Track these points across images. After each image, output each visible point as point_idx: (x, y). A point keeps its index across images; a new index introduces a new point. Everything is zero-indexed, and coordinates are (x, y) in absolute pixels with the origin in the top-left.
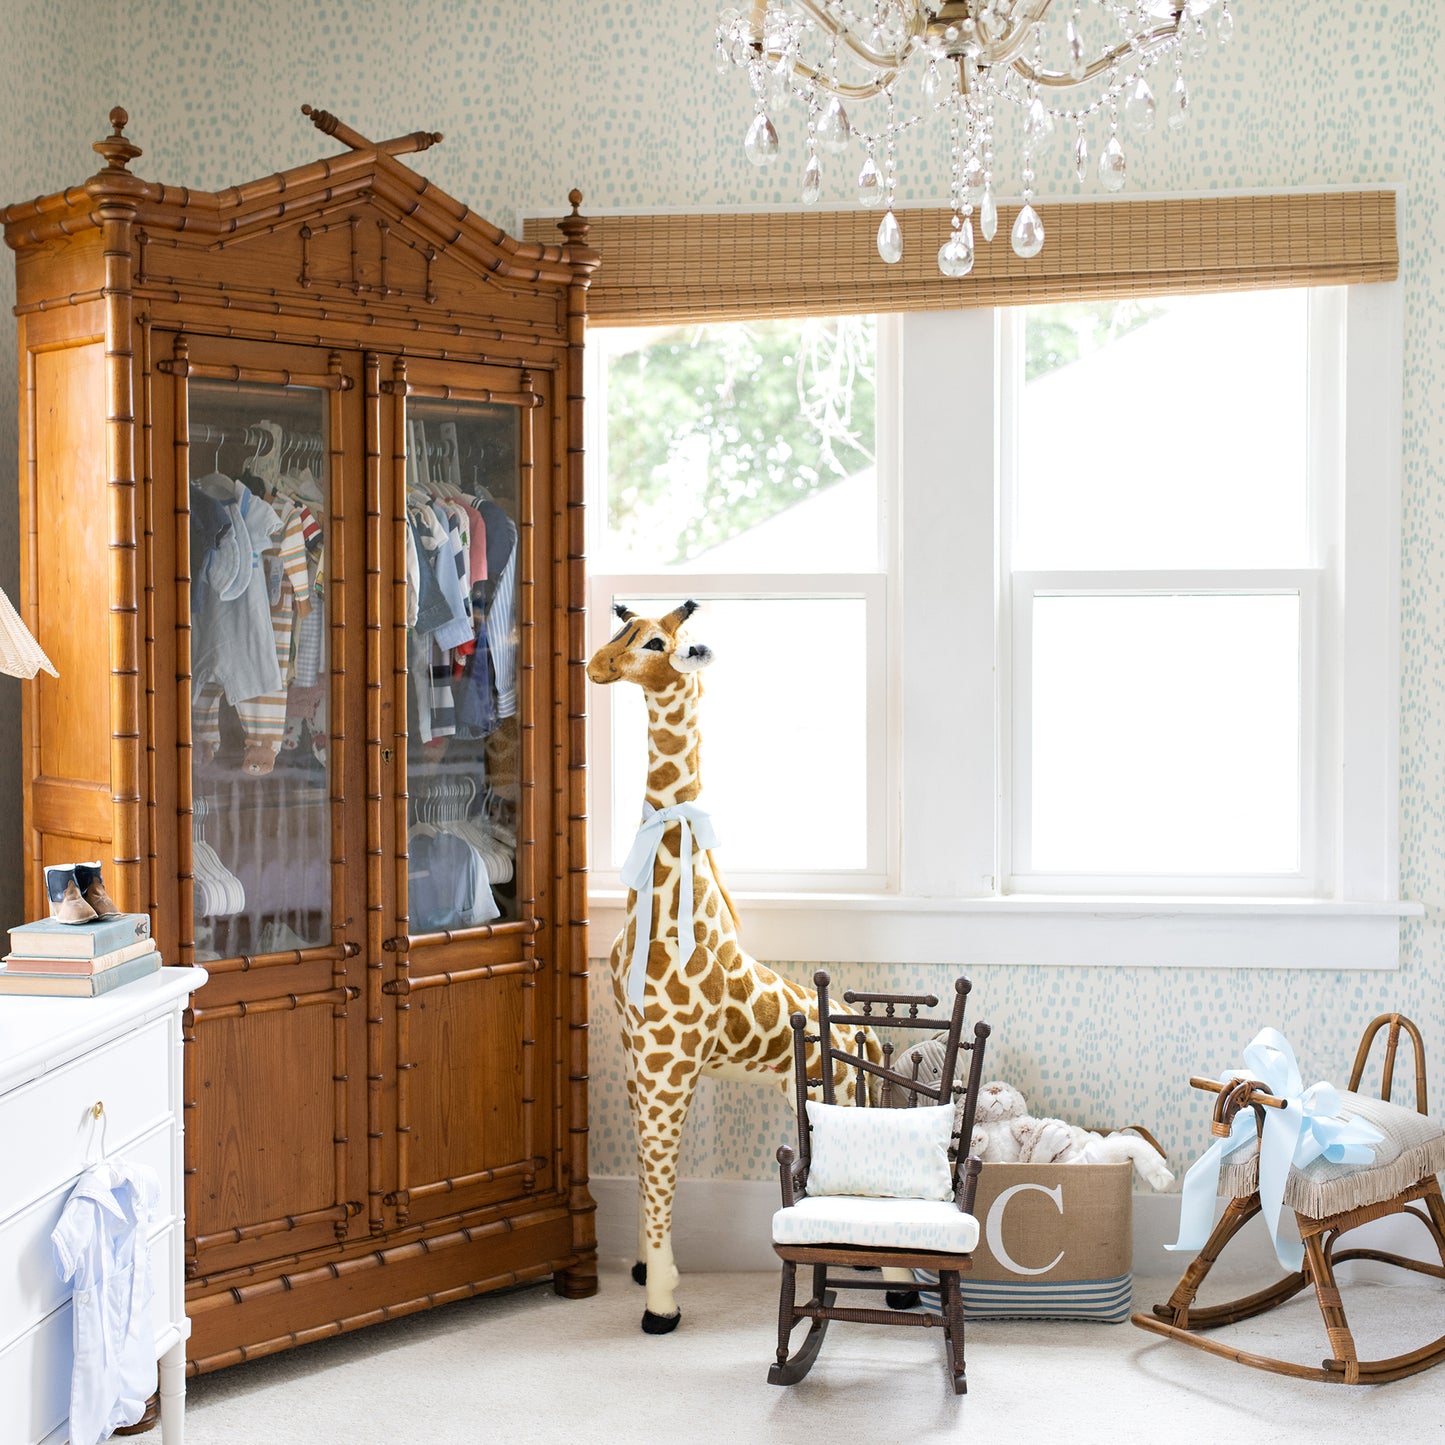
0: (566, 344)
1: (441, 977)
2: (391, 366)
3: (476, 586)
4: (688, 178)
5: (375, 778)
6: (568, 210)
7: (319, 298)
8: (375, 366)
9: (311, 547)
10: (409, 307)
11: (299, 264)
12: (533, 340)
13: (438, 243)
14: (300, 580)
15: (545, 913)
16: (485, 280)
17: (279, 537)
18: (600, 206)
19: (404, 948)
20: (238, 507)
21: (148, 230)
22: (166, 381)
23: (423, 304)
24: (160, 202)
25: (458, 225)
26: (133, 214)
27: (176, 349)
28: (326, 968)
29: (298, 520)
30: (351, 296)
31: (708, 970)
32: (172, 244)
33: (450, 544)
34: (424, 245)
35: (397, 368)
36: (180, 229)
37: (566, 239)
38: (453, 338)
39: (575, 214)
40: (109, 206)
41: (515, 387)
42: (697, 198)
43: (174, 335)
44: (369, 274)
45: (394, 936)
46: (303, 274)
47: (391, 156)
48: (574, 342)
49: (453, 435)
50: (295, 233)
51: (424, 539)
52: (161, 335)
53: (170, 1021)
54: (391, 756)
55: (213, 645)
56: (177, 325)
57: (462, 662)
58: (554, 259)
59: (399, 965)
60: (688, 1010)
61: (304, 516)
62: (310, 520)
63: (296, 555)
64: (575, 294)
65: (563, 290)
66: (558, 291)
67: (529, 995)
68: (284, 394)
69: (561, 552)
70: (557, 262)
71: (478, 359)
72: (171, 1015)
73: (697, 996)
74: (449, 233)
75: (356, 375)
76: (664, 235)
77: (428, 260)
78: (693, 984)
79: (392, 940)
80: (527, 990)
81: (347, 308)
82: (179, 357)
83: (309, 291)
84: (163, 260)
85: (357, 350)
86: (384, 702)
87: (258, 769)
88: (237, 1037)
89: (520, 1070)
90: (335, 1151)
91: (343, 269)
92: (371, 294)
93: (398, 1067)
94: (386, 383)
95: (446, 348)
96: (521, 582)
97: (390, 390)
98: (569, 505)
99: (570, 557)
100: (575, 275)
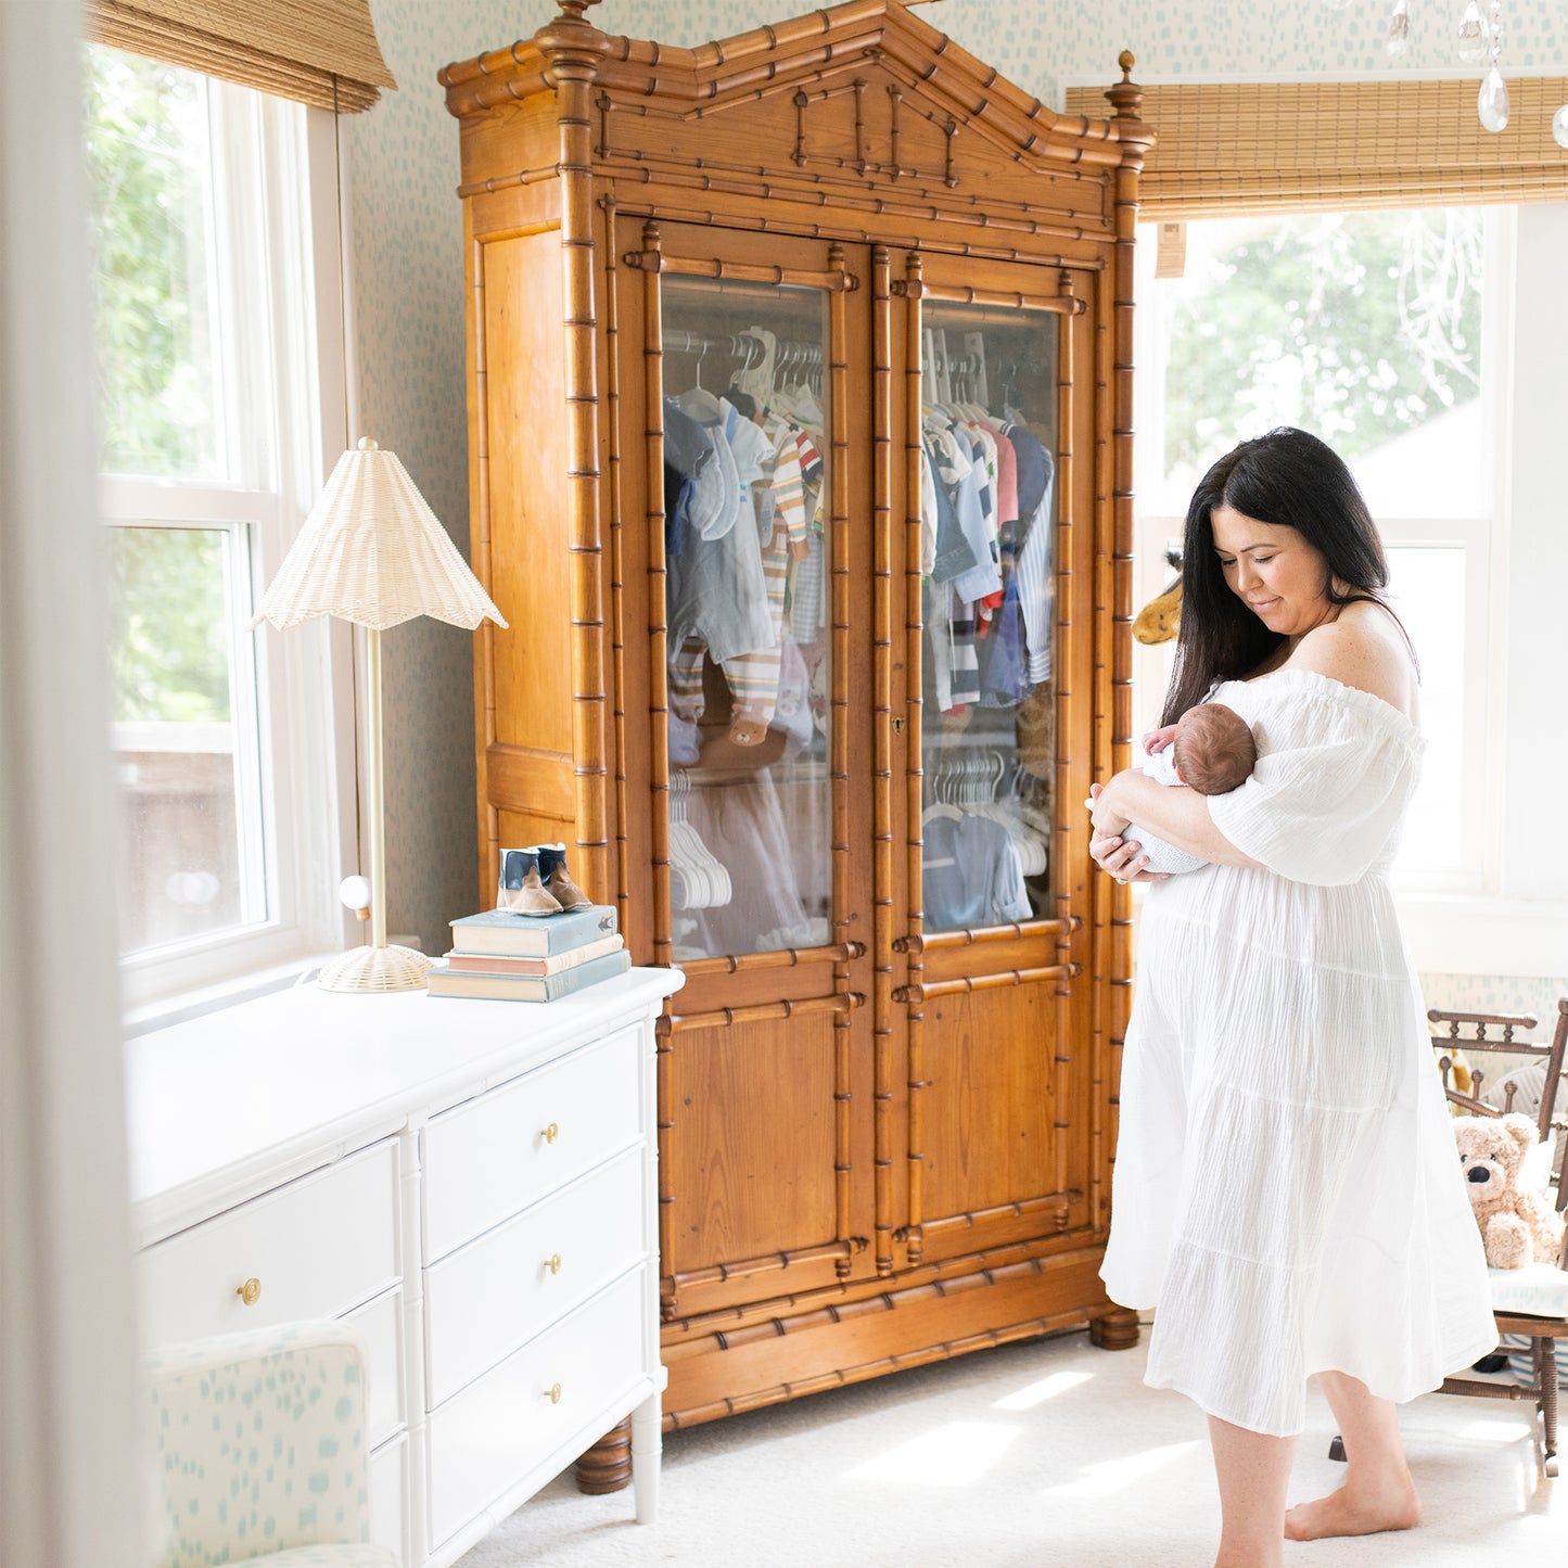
0: (1112, 239)
1: (961, 983)
2: (904, 263)
3: (1005, 527)
4: (1263, 39)
5: (884, 751)
6: (1118, 77)
7: (817, 179)
8: (884, 262)
9: (809, 478)
10: (925, 191)
11: (793, 137)
12: (1074, 235)
13: (960, 114)
14: (795, 518)
15: (1084, 913)
16: (1016, 159)
17: (771, 466)
18: (1158, 72)
19: (917, 949)
20: (723, 429)
21: (610, 93)
22: (632, 278)
23: (943, 188)
24: (624, 59)
25: (984, 93)
26: (592, 74)
27: (645, 238)
28: (827, 973)
29: (793, 447)
30: (857, 177)
32: (639, 110)
33: (975, 473)
34: (943, 117)
35: (910, 265)
36: (649, 93)
37: (1115, 111)
38: (979, 230)
39: (1126, 82)
40: (564, 64)
41: (1051, 289)
42: (1273, 63)
43: (643, 222)
44: (878, 152)
45: (905, 934)
46: (798, 150)
47: (904, 6)
48: (1122, 236)
49: (980, 348)
50: (789, 98)
51: (943, 470)
52: (627, 221)
53: (640, 1031)
54: (902, 726)
55: (695, 593)
56: (646, 210)
57: (988, 616)
58: (1101, 135)
59: (911, 967)
61: (800, 441)
62: (808, 446)
63: (790, 488)
64: (1125, 180)
65: (1110, 173)
66: (1105, 174)
67: (1065, 1004)
68: (777, 295)
69: (1105, 488)
70: (1103, 140)
71: (1007, 256)
72: (641, 1024)
74: (973, 103)
75: (862, 272)
76: (1233, 107)
77: (949, 135)
79: (904, 939)
80: (1062, 998)
81: (850, 192)
82: (650, 248)
83: (805, 170)
84: (628, 130)
85: (863, 243)
86: (894, 662)
87: (747, 738)
88: (722, 1048)
89: (1052, 1090)
90: (837, 1179)
91: (846, 144)
92: (879, 175)
93: (910, 1085)
94: (897, 282)
95: (971, 242)
96: (1058, 523)
97: (902, 291)
98: (1115, 433)
99: (1116, 494)
100: (1124, 156)
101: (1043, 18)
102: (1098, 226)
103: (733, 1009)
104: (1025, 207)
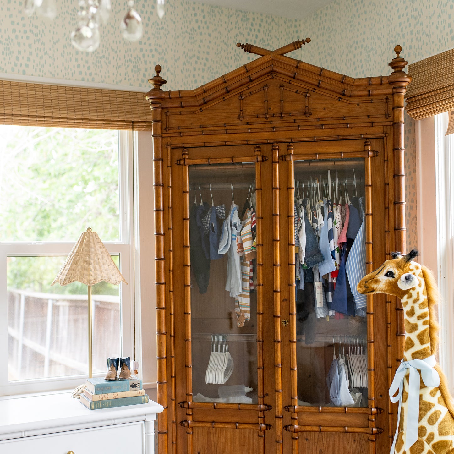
0: (392, 123)
2: (286, 148)
5: (277, 333)
6: (393, 56)
7: (247, 124)
8: (276, 149)
9: (253, 230)
10: (295, 120)
11: (238, 111)
12: (370, 125)
13: (311, 89)
16: (339, 100)
19: (293, 411)
21: (169, 110)
23: (303, 117)
25: (319, 78)
27: (183, 155)
28: (255, 414)
30: (265, 120)
32: (179, 113)
34: (303, 91)
35: (289, 149)
36: (182, 107)
37: (393, 71)
38: (320, 130)
39: (398, 57)
43: (182, 149)
44: (275, 109)
46: (240, 115)
47: (281, 55)
48: (395, 121)
50: (237, 97)
52: (175, 150)
56: (182, 145)
57: (334, 281)
58: (378, 83)
59: (292, 418)
64: (396, 98)
65: (389, 97)
66: (386, 98)
69: (389, 227)
70: (380, 84)
71: (335, 138)
74: (316, 82)
75: (268, 154)
77: (306, 97)
81: (262, 126)
83: (243, 121)
84: (176, 120)
85: (268, 143)
86: (283, 298)
91: (261, 109)
92: (275, 118)
94: (282, 156)
95: (316, 136)
96: (366, 243)
97: (284, 159)
98: (395, 203)
99: (395, 229)
100: (394, 88)
102: (383, 119)
103: (215, 422)
104: (344, 118)
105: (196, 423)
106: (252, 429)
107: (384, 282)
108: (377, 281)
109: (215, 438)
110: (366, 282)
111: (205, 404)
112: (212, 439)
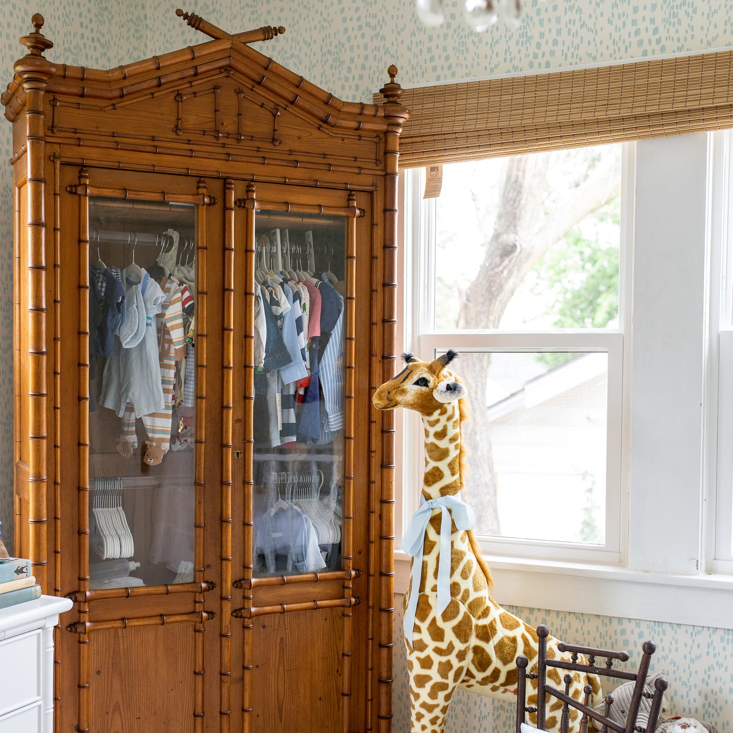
0: (384, 173)
1: (278, 608)
2: (245, 188)
3: (313, 340)
4: (486, 57)
5: (227, 470)
7: (189, 142)
8: (230, 189)
9: (188, 312)
10: (259, 148)
11: (174, 119)
12: (357, 171)
13: (282, 103)
14: (177, 335)
15: (362, 566)
16: (319, 129)
17: (165, 306)
19: (248, 586)
20: (140, 286)
21: (58, 97)
22: (70, 199)
23: (270, 146)
24: (64, 77)
25: (296, 91)
26: (45, 85)
27: (80, 177)
28: (189, 598)
29: (179, 295)
30: (215, 141)
31: (460, 617)
32: (76, 106)
33: (293, 311)
34: (272, 105)
35: (249, 190)
36: (82, 96)
37: (386, 100)
38: (293, 169)
39: (392, 82)
40: (28, 80)
41: (343, 203)
42: (492, 70)
43: (79, 168)
44: (229, 126)
45: (242, 578)
46: (177, 126)
47: (245, 43)
48: (389, 171)
50: (172, 96)
51: (274, 308)
52: (68, 169)
53: (39, 635)
54: (241, 456)
56: (80, 161)
57: (301, 392)
58: (373, 113)
59: (245, 598)
60: (443, 645)
61: (183, 292)
62: (187, 294)
63: (175, 318)
64: (390, 138)
65: (382, 136)
66: (377, 136)
67: (348, 623)
68: (169, 209)
69: (377, 317)
70: (375, 116)
71: (312, 183)
72: (41, 630)
73: (450, 636)
74: (290, 97)
75: (218, 196)
76: (464, 96)
77: (275, 115)
78: (448, 627)
79: (240, 580)
80: (346, 619)
81: (210, 149)
82: (82, 183)
83: (180, 137)
84: (69, 117)
85: (218, 178)
86: (236, 418)
87: (152, 461)
88: (121, 641)
89: (339, 673)
90: (195, 722)
91: (209, 122)
92: (229, 139)
93: (244, 668)
94: (239, 200)
95: (288, 176)
96: (346, 339)
97: (243, 205)
98: (384, 285)
99: (384, 321)
100: (389, 125)
101: (366, 58)
102: (373, 166)
103: (128, 619)
104: (324, 156)
105: (96, 624)
106: (186, 621)
107: (413, 392)
108: (403, 392)
109: (125, 645)
110: (389, 393)
111: (113, 591)
112: (121, 646)
